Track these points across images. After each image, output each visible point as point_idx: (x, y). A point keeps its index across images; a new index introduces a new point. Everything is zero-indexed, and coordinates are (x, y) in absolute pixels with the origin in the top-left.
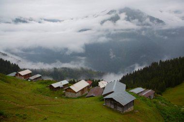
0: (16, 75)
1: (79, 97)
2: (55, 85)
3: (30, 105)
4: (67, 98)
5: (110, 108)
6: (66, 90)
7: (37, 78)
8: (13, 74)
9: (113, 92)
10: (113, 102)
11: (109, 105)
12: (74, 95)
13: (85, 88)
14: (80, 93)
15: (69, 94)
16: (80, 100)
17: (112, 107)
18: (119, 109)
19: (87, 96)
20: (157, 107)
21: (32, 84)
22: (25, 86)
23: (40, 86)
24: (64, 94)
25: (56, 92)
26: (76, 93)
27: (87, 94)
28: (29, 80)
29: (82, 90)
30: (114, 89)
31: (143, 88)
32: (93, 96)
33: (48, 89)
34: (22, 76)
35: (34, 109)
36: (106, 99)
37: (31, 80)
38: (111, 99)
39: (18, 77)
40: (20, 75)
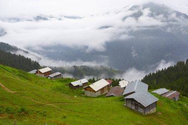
1: (98, 97)
2: (75, 84)
3: (49, 103)
5: (131, 109)
6: (85, 89)
7: (56, 76)
9: (134, 92)
10: (134, 102)
11: (129, 105)
12: (93, 95)
13: (105, 87)
14: (99, 92)
15: (88, 93)
16: (99, 99)
17: (133, 108)
18: (141, 110)
19: (107, 95)
20: (182, 110)
21: (52, 82)
22: (45, 83)
23: (59, 84)
24: (83, 93)
25: (75, 91)
27: (107, 93)
28: (49, 78)
29: (102, 90)
30: (135, 89)
31: (167, 89)
32: (113, 96)
33: (67, 87)
34: (43, 74)
35: (54, 107)
36: (127, 99)
37: (51, 78)
38: (132, 100)
40: (40, 73)
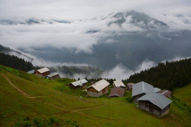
0: (35, 72)
1: (101, 97)
2: (75, 84)
4: (89, 97)
6: (87, 89)
7: (54, 77)
8: (32, 72)
10: (148, 104)
12: (96, 95)
15: (91, 94)
17: (147, 109)
19: (110, 96)
21: (51, 82)
25: (76, 91)
26: (98, 92)
28: (48, 78)
30: (144, 90)
31: (159, 88)
34: (41, 74)
36: (140, 101)
37: (50, 78)
39: (37, 75)
40: (39, 73)
